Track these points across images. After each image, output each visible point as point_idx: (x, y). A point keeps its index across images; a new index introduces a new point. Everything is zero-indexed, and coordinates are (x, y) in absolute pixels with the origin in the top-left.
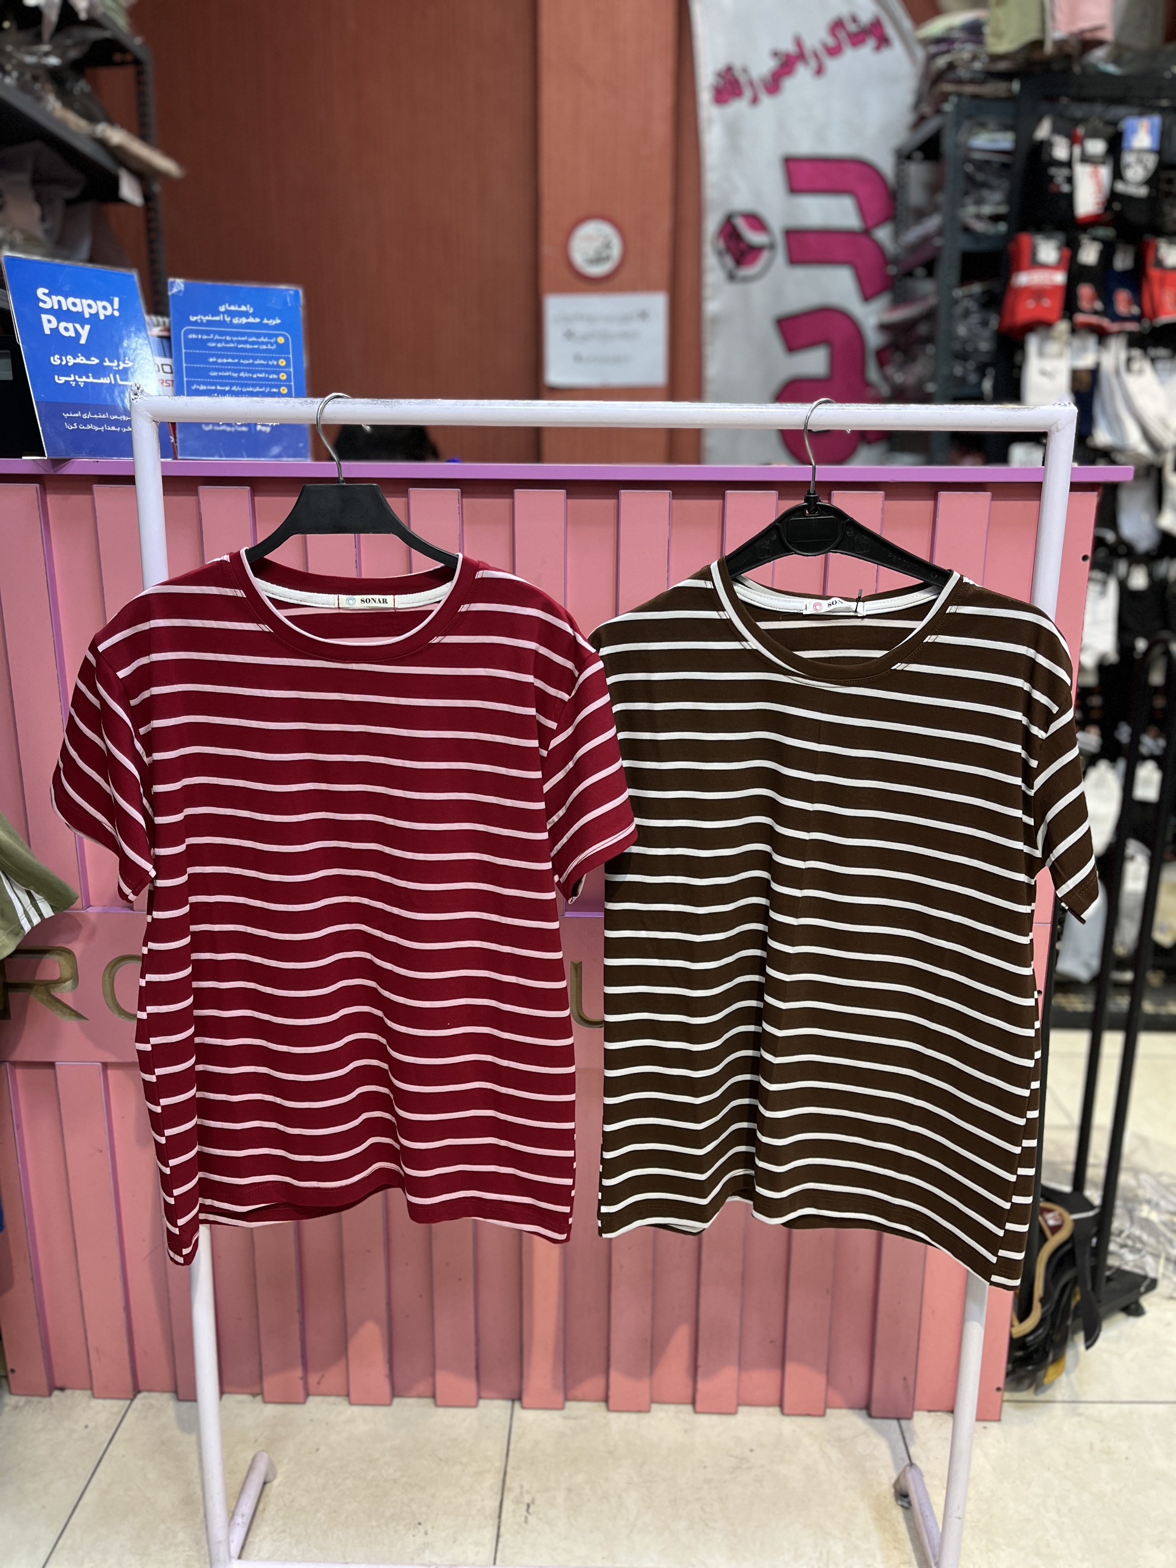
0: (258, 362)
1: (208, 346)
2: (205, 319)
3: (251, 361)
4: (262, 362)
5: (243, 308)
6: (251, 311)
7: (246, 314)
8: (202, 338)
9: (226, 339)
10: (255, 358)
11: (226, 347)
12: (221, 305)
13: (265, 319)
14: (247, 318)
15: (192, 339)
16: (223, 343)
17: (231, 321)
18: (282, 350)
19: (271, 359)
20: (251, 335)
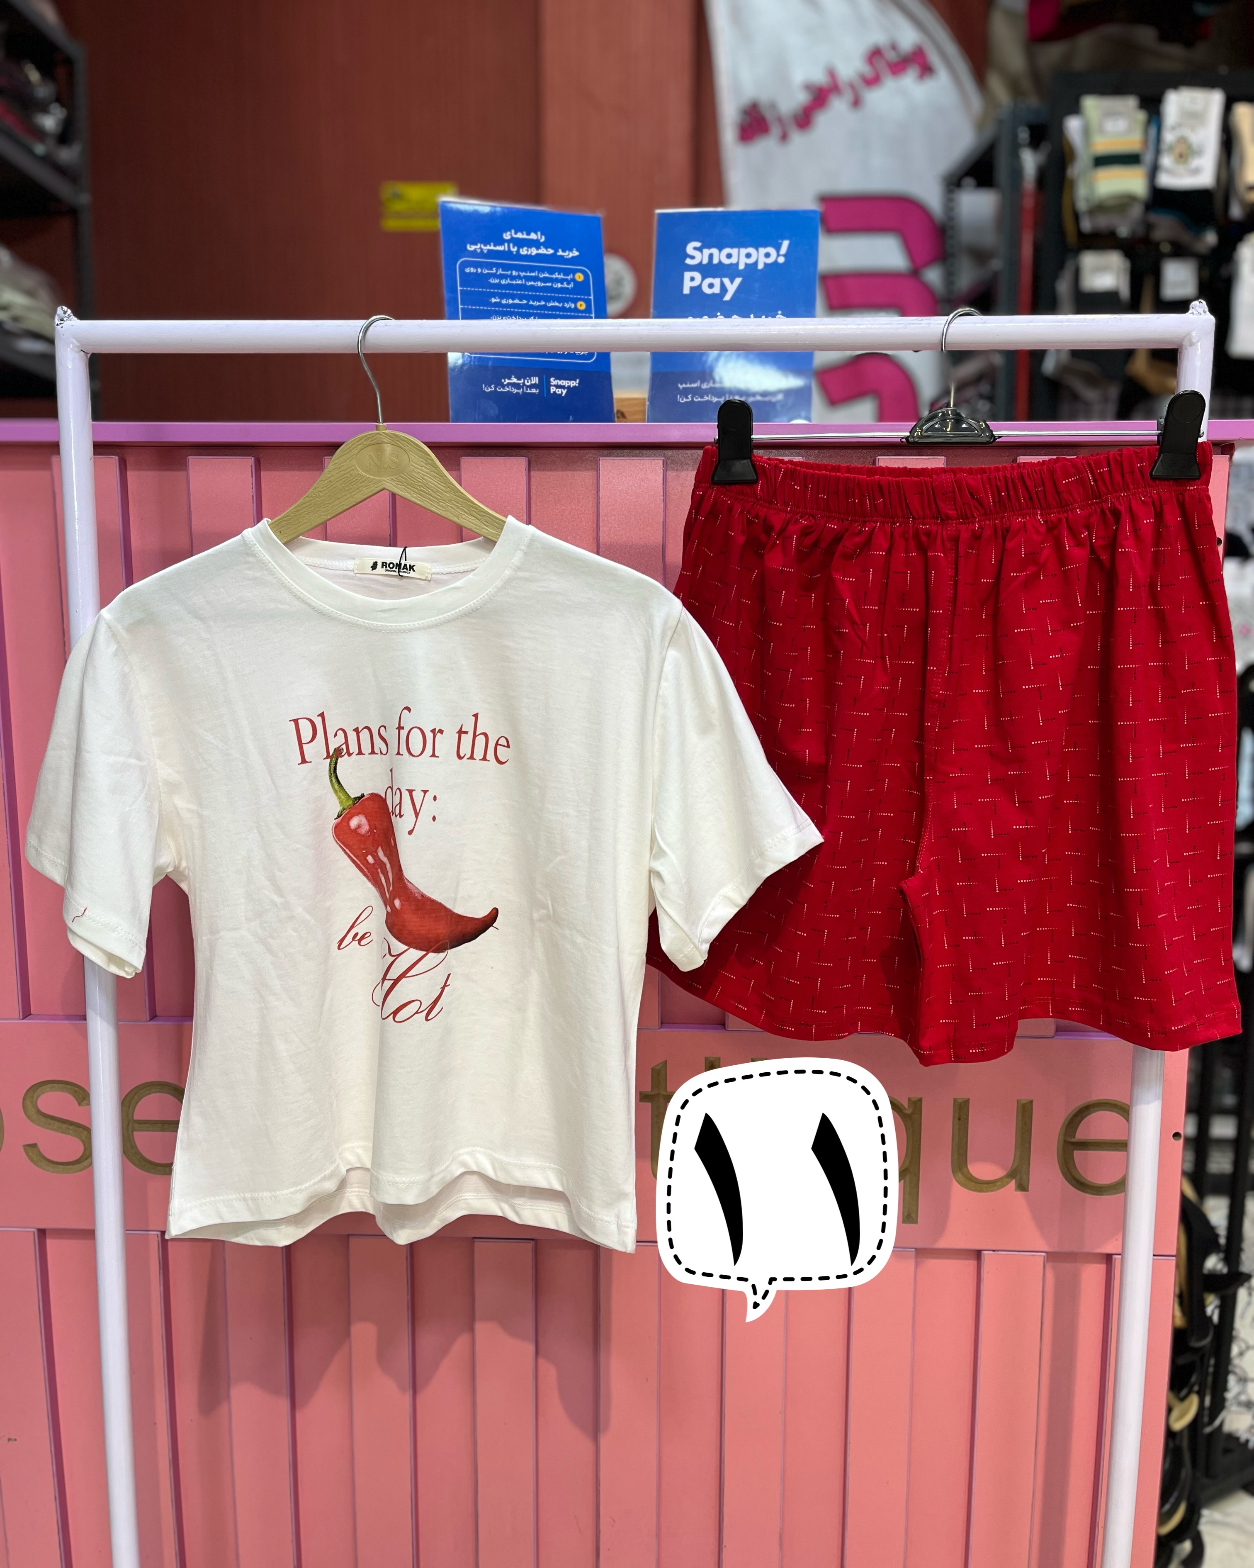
0: (551, 304)
1: (490, 282)
2: (486, 248)
3: (543, 303)
4: (557, 304)
5: (533, 236)
6: (543, 240)
7: (536, 244)
8: (482, 272)
9: (512, 274)
10: (547, 300)
11: (512, 284)
12: (506, 232)
13: (560, 250)
14: (538, 248)
15: (470, 273)
16: (509, 279)
17: (518, 251)
18: (579, 289)
19: (567, 300)
20: (542, 270)
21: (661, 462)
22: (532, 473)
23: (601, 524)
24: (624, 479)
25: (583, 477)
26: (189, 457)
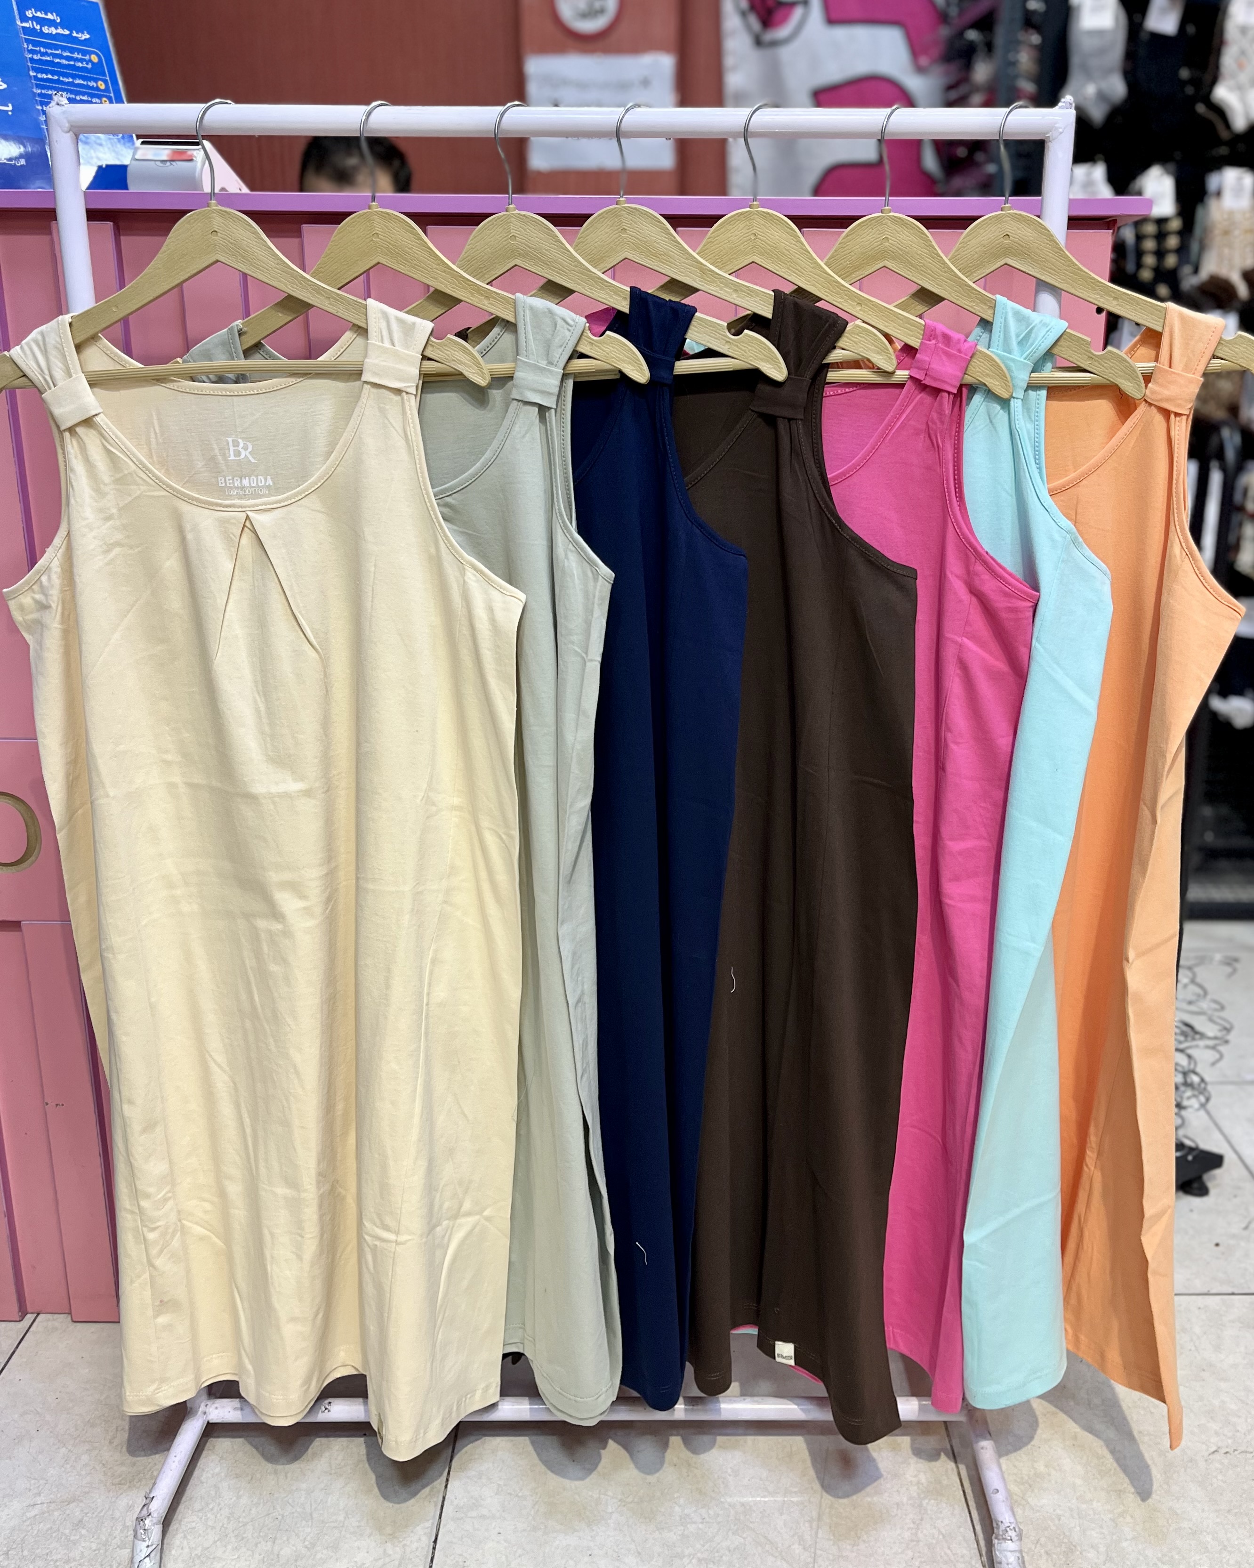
0: (77, 81)
3: (71, 80)
4: (82, 82)
5: (50, 16)
6: (58, 21)
7: (54, 24)
9: (40, 50)
10: (74, 77)
12: (28, 11)
13: (74, 32)
14: (56, 28)
16: (39, 55)
17: (41, 29)
18: (97, 70)
19: (89, 79)
20: (64, 48)
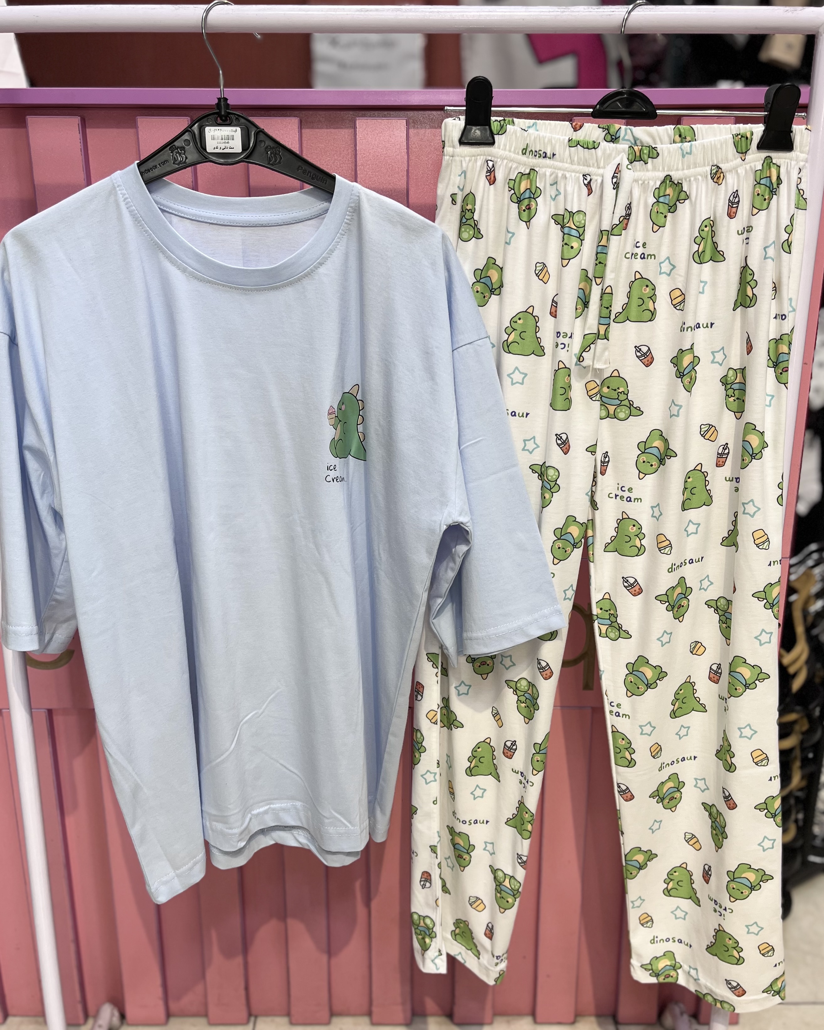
21: (405, 121)
22: (303, 131)
23: (358, 172)
24: (376, 135)
25: (344, 133)
26: (28, 117)
